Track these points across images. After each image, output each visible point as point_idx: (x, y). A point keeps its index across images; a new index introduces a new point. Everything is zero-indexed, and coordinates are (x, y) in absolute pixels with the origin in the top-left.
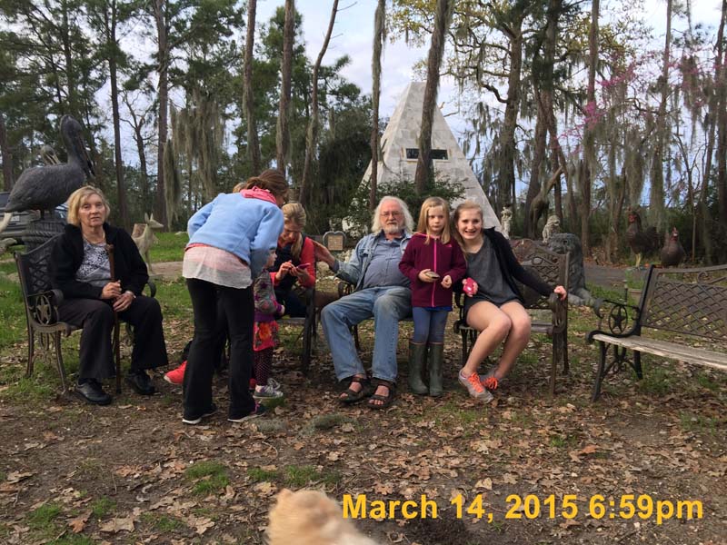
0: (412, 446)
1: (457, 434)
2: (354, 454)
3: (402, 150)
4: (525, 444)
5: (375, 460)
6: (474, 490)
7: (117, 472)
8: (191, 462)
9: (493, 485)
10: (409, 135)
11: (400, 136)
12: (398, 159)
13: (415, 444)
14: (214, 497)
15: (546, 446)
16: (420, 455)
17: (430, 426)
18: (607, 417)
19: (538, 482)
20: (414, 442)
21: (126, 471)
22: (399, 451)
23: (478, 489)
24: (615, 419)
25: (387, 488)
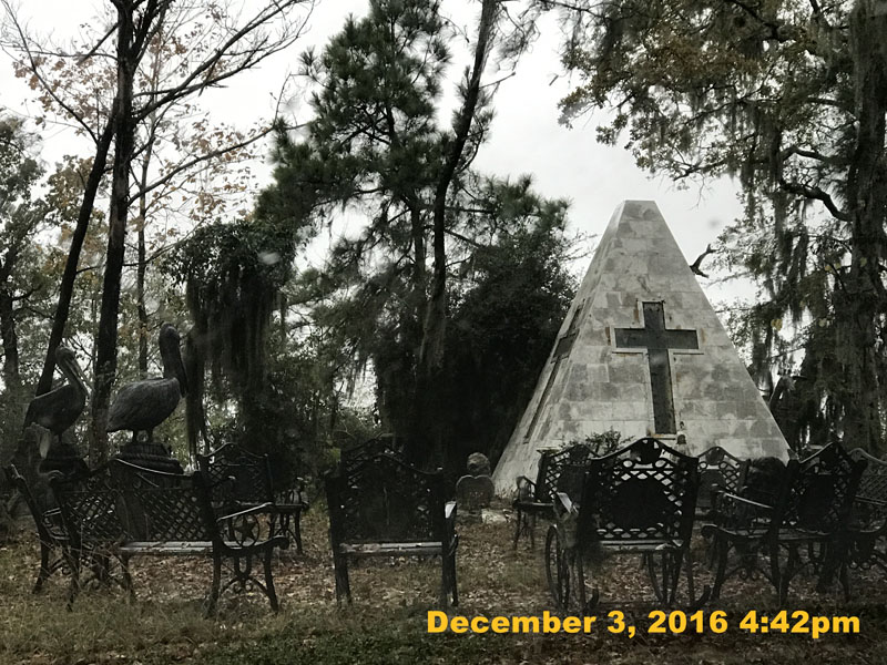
3: (607, 330)
10: (621, 302)
11: (605, 305)
12: (601, 348)
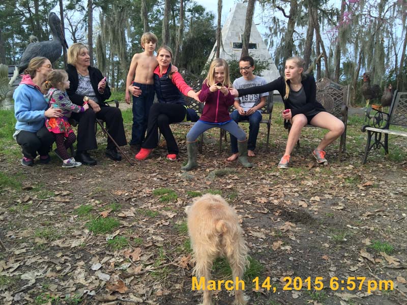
0: (269, 184)
1: (293, 178)
2: (240, 186)
4: (332, 182)
5: (252, 189)
6: (310, 201)
7: (115, 193)
8: (154, 189)
9: (320, 199)
13: (272, 183)
14: (172, 203)
15: (343, 183)
16: (276, 187)
17: (277, 175)
18: (372, 171)
19: (344, 198)
20: (271, 181)
21: (120, 193)
22: (264, 185)
23: (312, 201)
24: (377, 172)
25: (264, 200)
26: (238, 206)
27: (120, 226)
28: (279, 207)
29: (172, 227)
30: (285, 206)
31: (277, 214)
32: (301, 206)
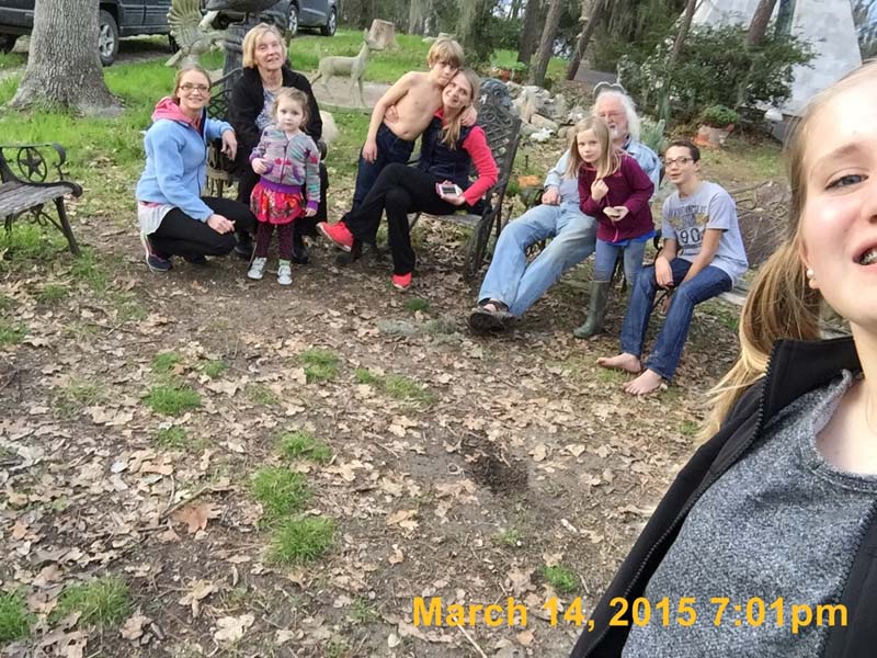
2: (467, 382)
4: (651, 421)
5: (483, 393)
7: (243, 338)
8: (311, 346)
9: (582, 453)
13: (535, 389)
15: (671, 430)
16: (532, 401)
17: (563, 374)
19: (633, 462)
20: (536, 386)
21: (250, 338)
22: (514, 391)
25: (473, 423)
26: (421, 422)
27: (197, 409)
28: (490, 446)
29: (276, 433)
30: (503, 446)
31: (470, 459)
32: (532, 455)
